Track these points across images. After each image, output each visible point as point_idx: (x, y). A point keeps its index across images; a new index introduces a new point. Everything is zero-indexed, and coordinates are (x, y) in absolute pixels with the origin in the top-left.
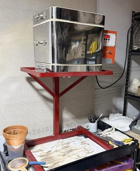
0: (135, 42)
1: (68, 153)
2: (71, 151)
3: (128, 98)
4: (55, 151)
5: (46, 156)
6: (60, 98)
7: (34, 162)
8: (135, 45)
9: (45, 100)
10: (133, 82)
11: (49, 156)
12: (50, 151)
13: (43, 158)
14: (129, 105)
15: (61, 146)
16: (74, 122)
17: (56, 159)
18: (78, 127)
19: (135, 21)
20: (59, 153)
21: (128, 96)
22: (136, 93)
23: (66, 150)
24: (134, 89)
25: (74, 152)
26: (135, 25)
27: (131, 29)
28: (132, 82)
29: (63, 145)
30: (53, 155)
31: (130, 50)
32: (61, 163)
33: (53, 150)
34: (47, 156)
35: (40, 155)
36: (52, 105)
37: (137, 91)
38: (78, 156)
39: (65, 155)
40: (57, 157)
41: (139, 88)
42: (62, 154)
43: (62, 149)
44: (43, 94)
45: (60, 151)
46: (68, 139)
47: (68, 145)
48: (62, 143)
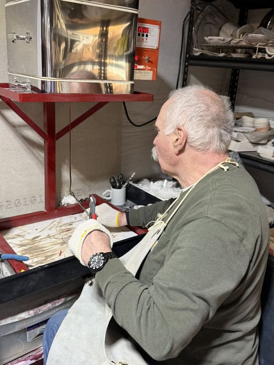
0: (197, 42)
4: (46, 236)
7: (10, 256)
8: (196, 48)
9: (28, 146)
11: (36, 245)
12: (38, 237)
13: (24, 248)
15: (58, 229)
16: (83, 186)
17: (48, 251)
20: (53, 240)
23: (66, 235)
26: (197, 9)
27: (190, 17)
29: (61, 226)
30: (44, 243)
31: (188, 56)
33: (44, 234)
34: (32, 244)
35: (20, 243)
36: (43, 155)
40: (51, 247)
42: (61, 241)
43: (60, 234)
44: (24, 134)
45: (55, 237)
46: (70, 217)
47: (70, 227)
48: (59, 223)
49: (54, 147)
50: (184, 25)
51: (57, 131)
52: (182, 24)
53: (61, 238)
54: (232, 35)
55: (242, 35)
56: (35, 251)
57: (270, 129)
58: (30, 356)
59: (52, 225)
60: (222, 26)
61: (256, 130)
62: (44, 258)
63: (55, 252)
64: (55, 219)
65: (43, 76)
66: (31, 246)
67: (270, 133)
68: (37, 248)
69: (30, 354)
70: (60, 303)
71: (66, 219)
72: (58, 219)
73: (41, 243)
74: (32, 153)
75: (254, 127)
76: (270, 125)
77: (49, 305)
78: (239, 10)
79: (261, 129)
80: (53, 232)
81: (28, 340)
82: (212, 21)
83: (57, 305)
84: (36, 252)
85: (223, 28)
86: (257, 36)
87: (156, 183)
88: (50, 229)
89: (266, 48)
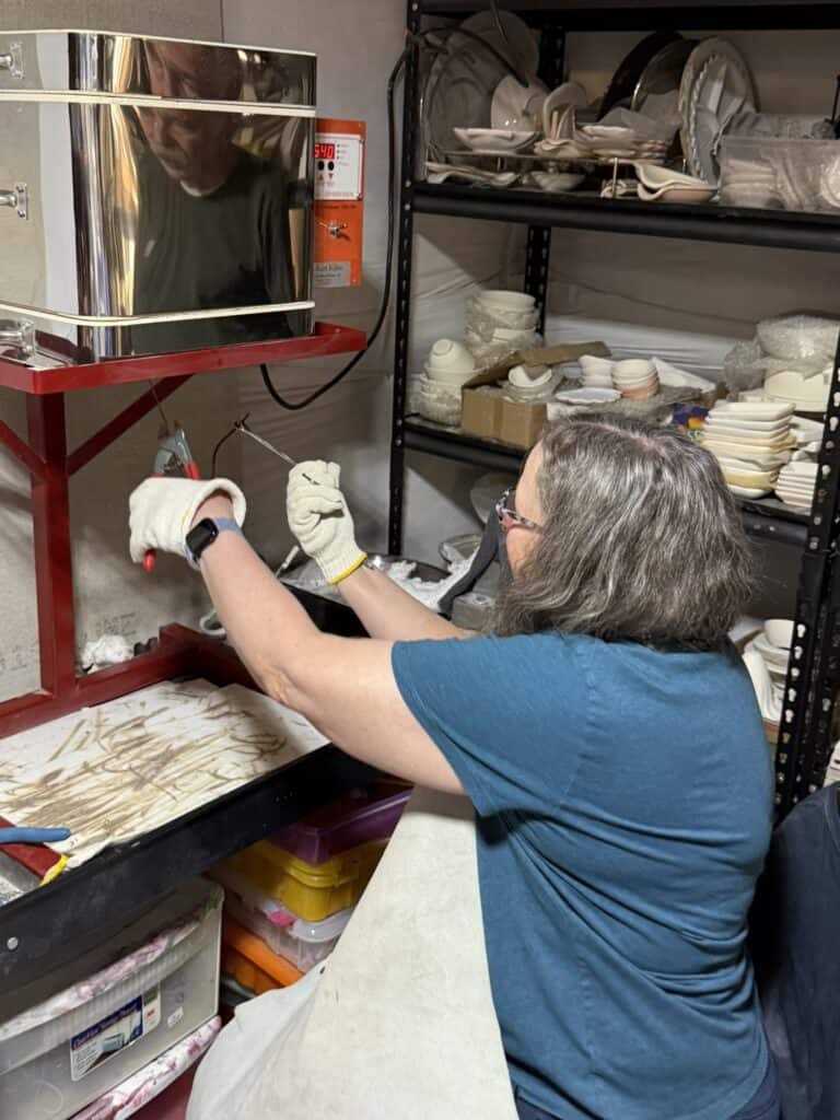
0: (432, 141)
1: (158, 769)
2: (168, 757)
3: (410, 448)
4: (79, 768)
5: (43, 798)
7: (7, 833)
8: (430, 160)
10: (434, 358)
11: (61, 796)
12: (56, 774)
13: (28, 810)
14: (415, 483)
15: (105, 742)
17: (104, 809)
18: (161, 634)
19: (425, 20)
20: (106, 777)
21: (409, 437)
22: (451, 419)
23: (138, 757)
24: (440, 400)
25: (187, 760)
26: (428, 44)
27: (408, 67)
28: (427, 360)
29: (110, 734)
30: (83, 788)
31: (408, 184)
32: (141, 819)
33: (71, 763)
34: (49, 797)
35: (10, 798)
37: (457, 407)
38: (215, 775)
39: (140, 783)
40: (109, 797)
41: (467, 391)
42: (129, 778)
43: (118, 757)
45: (109, 766)
46: (125, 704)
47: (138, 733)
48: (99, 726)
49: (64, 497)
50: (391, 93)
52: (386, 89)
53: (125, 767)
54: (526, 113)
55: (555, 114)
56: (66, 815)
57: (659, 389)
59: (81, 733)
60: (495, 88)
61: (622, 396)
62: (101, 832)
63: (125, 809)
64: (80, 715)
66: (47, 802)
67: (660, 401)
68: (68, 806)
70: (158, 953)
71: (115, 712)
72: (89, 713)
73: (74, 790)
75: (615, 386)
76: (658, 379)
77: (129, 963)
78: (537, 33)
79: (636, 391)
80: (94, 754)
81: (76, 1075)
82: (467, 74)
83: (150, 959)
84: (72, 817)
85: (499, 91)
86: (612, 134)
88: (79, 747)
89: (636, 163)
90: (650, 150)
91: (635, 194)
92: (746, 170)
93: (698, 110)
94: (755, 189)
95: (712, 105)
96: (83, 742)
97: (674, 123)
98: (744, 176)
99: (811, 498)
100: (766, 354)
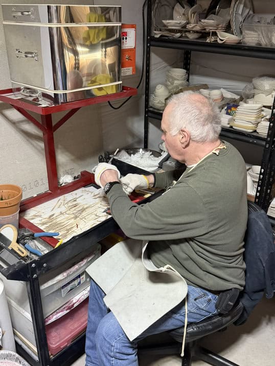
1: (80, 214)
2: (83, 210)
3: (150, 117)
4: (59, 213)
5: (49, 222)
6: (54, 133)
7: (42, 234)
8: (155, 30)
9: (27, 138)
10: (157, 91)
11: (54, 221)
12: (53, 215)
13: (45, 225)
15: (66, 205)
16: (75, 166)
17: (66, 225)
18: (81, 174)
20: (67, 216)
21: (150, 114)
22: (162, 108)
23: (75, 210)
24: (158, 103)
25: (88, 211)
28: (155, 90)
29: (67, 203)
30: (60, 219)
31: (149, 37)
33: (57, 212)
34: (51, 222)
35: (41, 222)
36: (42, 145)
37: (163, 105)
39: (76, 217)
40: (67, 222)
42: (73, 216)
43: (69, 210)
44: (23, 128)
45: (67, 213)
46: (71, 194)
47: (75, 203)
48: (64, 200)
49: (53, 138)
50: (143, 10)
51: (54, 124)
52: (142, 9)
53: (72, 213)
54: (184, 14)
55: (193, 15)
57: (223, 98)
58: (65, 308)
59: (59, 203)
60: (174, 6)
62: (66, 232)
63: (72, 225)
64: (59, 198)
65: (55, 89)
66: (51, 223)
67: (223, 103)
68: (56, 224)
69: (64, 306)
70: (84, 263)
71: (69, 196)
72: (62, 197)
73: (58, 220)
74: (32, 144)
77: (76, 267)
79: (216, 100)
80: (63, 209)
81: (63, 295)
82: (166, 3)
83: (82, 265)
85: (176, 7)
86: (210, 23)
87: (135, 155)
88: (59, 207)
89: (217, 31)
90: (221, 27)
91: (217, 41)
92: (250, 34)
93: (236, 14)
94: (253, 40)
95: (240, 12)
96: (60, 206)
97: (229, 18)
98: (249, 36)
99: (267, 133)
100: (255, 88)
